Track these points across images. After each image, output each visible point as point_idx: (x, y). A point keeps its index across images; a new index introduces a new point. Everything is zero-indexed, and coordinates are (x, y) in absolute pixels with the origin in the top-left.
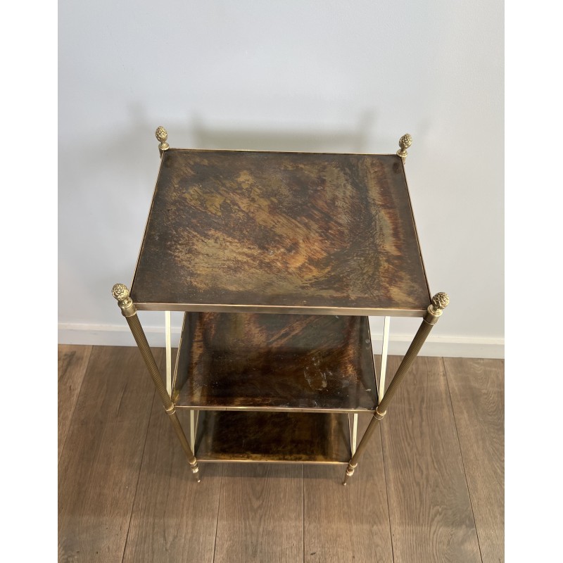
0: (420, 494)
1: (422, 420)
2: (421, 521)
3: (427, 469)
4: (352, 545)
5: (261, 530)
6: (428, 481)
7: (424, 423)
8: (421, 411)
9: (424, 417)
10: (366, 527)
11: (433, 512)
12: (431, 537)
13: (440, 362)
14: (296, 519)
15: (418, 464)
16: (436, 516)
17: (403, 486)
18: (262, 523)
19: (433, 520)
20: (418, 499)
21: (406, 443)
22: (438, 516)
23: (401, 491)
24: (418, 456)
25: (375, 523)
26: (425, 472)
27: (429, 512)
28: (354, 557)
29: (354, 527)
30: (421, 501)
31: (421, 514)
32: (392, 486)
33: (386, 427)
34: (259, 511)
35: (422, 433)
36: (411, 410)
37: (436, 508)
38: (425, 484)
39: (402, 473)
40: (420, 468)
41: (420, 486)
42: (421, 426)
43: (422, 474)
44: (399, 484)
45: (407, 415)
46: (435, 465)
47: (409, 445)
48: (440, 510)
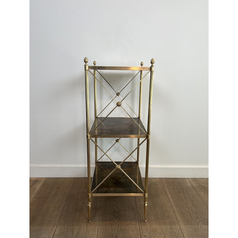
0: (190, 215)
1: (184, 194)
2: (193, 224)
3: (191, 208)
4: (163, 232)
5: (119, 229)
6: (192, 211)
7: (185, 195)
8: (183, 192)
9: (185, 193)
10: (168, 226)
11: (197, 221)
12: (199, 229)
13: (187, 179)
14: (135, 225)
15: (186, 207)
17: (182, 213)
18: (120, 226)
19: (198, 223)
20: (190, 217)
22: (200, 222)
23: (182, 215)
24: (186, 204)
25: (172, 225)
26: (190, 209)
27: (196, 221)
28: (165, 237)
29: (163, 227)
30: (192, 218)
31: (193, 222)
32: (177, 214)
33: (170, 196)
34: (118, 223)
35: (185, 198)
36: (179, 192)
37: (199, 220)
38: (191, 212)
39: (180, 209)
40: (188, 208)
41: (189, 213)
42: (184, 196)
43: (189, 209)
44: (180, 213)
45: (178, 193)
46: (194, 207)
47: (181, 201)
48: (201, 220)
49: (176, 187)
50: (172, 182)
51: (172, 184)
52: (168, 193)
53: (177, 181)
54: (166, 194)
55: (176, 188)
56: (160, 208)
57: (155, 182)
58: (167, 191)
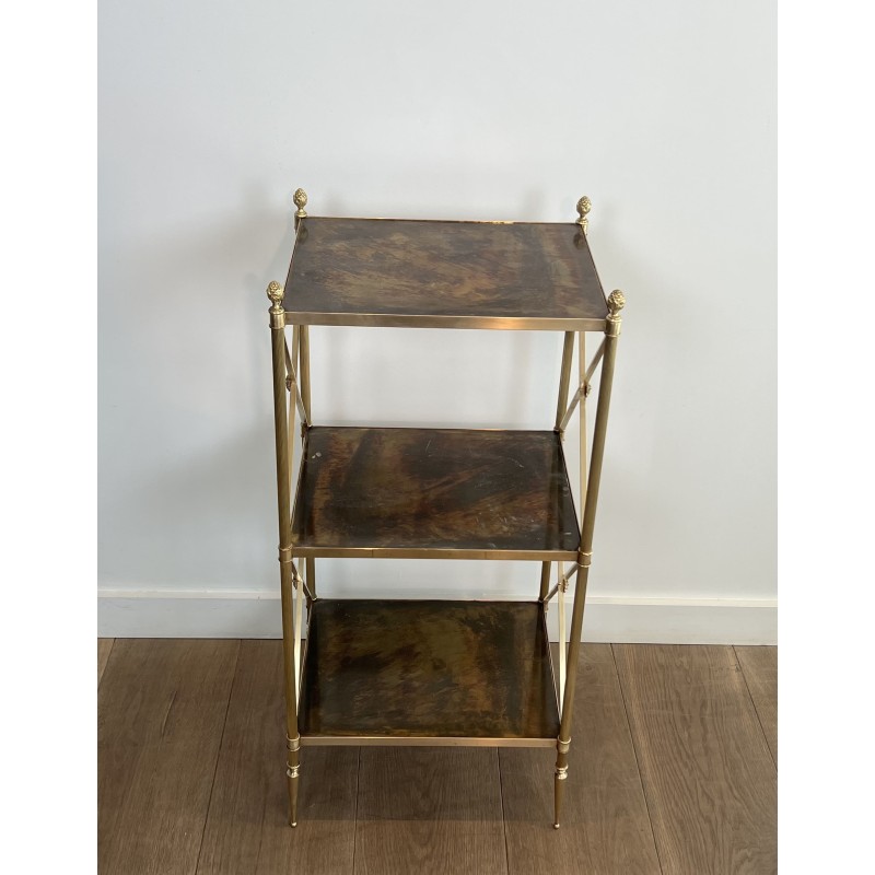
0: (713, 833)
1: (706, 731)
2: (717, 870)
3: (722, 798)
6: (724, 815)
7: (709, 736)
8: (702, 720)
9: (710, 727)
11: (737, 857)
15: (704, 792)
16: (742, 862)
17: (680, 822)
19: (738, 869)
20: (709, 840)
21: (681, 764)
22: (746, 863)
23: (679, 829)
24: (703, 781)
26: (717, 802)
27: (730, 857)
30: (715, 843)
31: (716, 863)
32: (662, 823)
33: (643, 742)
34: (427, 863)
35: (707, 750)
36: (685, 719)
37: (742, 851)
38: (719, 820)
39: (677, 805)
40: (708, 797)
41: (710, 822)
42: (704, 739)
43: (713, 805)
44: (674, 820)
45: (679, 726)
46: (735, 792)
47: (686, 765)
48: (749, 854)
49: (678, 694)
50: (661, 666)
51: (661, 677)
52: (638, 723)
53: (684, 659)
54: (632, 728)
55: (674, 697)
56: (599, 800)
57: (589, 668)
58: (635, 717)
